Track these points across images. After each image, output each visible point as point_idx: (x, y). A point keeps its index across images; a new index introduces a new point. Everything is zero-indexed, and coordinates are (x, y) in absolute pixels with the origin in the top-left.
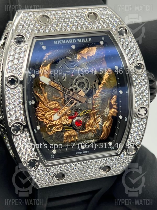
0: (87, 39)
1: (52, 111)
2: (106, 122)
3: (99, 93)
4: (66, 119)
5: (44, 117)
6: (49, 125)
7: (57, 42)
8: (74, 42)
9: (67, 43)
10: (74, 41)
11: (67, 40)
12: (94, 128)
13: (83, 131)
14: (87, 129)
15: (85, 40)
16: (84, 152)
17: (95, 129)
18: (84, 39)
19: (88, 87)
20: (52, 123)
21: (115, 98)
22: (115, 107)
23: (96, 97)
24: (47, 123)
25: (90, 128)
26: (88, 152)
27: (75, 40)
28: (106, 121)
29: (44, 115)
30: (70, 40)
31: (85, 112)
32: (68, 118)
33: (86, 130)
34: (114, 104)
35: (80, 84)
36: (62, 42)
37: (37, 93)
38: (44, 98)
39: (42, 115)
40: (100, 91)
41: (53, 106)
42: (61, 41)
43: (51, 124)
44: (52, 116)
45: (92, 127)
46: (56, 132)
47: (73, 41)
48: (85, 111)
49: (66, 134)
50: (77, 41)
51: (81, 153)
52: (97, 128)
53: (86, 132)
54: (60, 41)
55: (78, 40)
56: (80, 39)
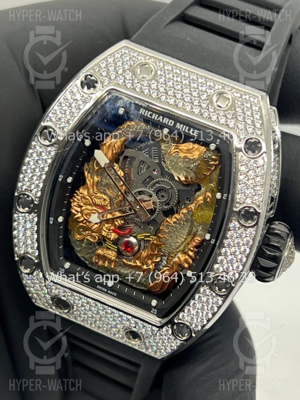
0: (192, 130)
1: (94, 208)
2: (167, 268)
3: (175, 220)
4: (109, 230)
5: (79, 210)
6: (81, 224)
7: (144, 113)
8: (169, 124)
9: (159, 120)
10: (171, 124)
11: (161, 117)
12: (145, 267)
13: (125, 261)
14: (134, 263)
15: (189, 130)
16: (109, 292)
17: (146, 270)
18: (187, 128)
19: (170, 203)
20: (88, 223)
21: (196, 241)
22: (191, 253)
23: (169, 222)
24: (80, 220)
25: (139, 264)
26: (115, 294)
27: (173, 122)
28: (169, 267)
29: (81, 207)
30: (165, 119)
31: (148, 237)
32: (112, 230)
33: (131, 263)
34: (192, 249)
35: (160, 192)
36: (152, 116)
37: (87, 170)
38: (92, 183)
39: (78, 204)
40: (178, 217)
41: (99, 200)
42: (152, 113)
43: (85, 225)
44: (92, 214)
45: (143, 265)
46: (87, 240)
47: (168, 122)
48: (149, 235)
49: (100, 252)
50: (175, 124)
51: (104, 289)
52: (150, 269)
53: (130, 265)
54: (150, 113)
55: (178, 124)
56: (182, 125)
